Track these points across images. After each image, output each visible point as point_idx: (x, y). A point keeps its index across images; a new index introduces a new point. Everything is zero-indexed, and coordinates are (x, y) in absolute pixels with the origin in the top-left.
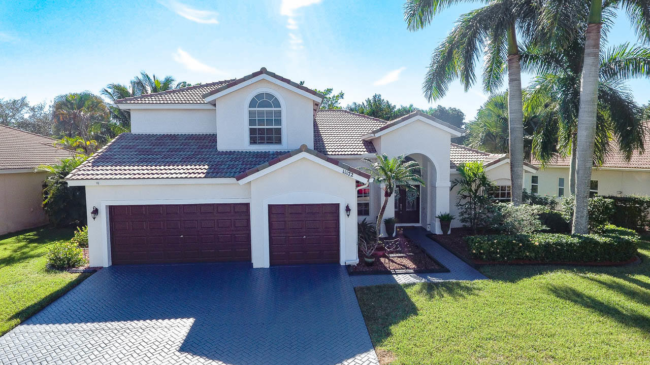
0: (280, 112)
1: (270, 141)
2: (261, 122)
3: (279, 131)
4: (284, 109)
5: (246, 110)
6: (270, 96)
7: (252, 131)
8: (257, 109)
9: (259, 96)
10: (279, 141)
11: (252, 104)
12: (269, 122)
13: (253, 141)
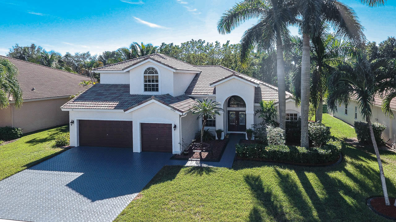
0: (158, 76)
1: (153, 90)
2: (149, 81)
3: (157, 85)
4: (159, 75)
5: (142, 75)
6: (153, 69)
7: (145, 85)
8: (147, 75)
9: (149, 69)
10: (157, 90)
11: (145, 72)
12: (153, 81)
13: (146, 90)
